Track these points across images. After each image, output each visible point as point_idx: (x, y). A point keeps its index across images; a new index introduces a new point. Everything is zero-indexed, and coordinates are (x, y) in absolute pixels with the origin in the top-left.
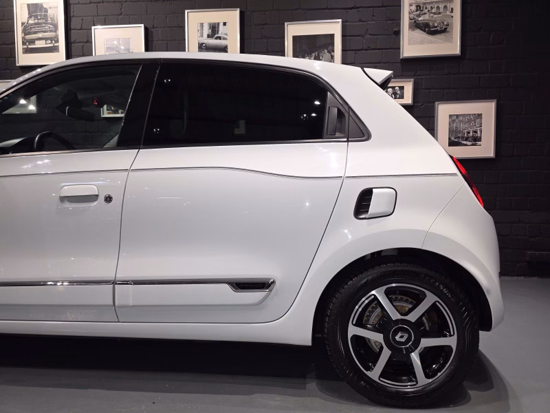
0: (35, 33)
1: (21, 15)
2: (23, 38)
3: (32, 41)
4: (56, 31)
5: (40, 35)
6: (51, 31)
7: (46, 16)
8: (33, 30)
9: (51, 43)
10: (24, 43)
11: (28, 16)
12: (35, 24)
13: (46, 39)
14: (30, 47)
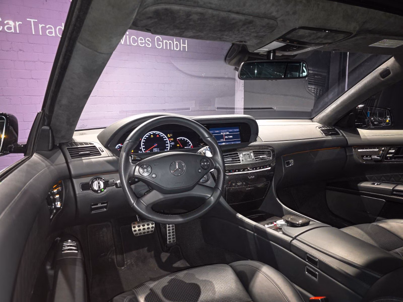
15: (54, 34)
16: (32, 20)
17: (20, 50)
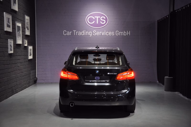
15: (80, 35)
16: (75, 31)
17: (71, 40)
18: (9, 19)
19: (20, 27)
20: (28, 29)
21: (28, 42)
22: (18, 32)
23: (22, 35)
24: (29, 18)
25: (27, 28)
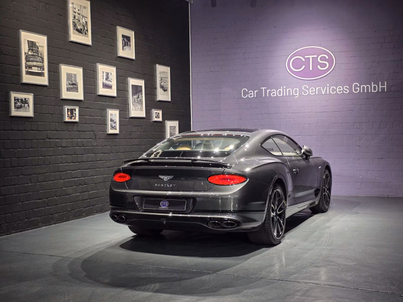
0: (32, 61)
1: (24, 48)
2: (25, 63)
3: (30, 67)
4: (43, 62)
5: (35, 64)
6: (40, 62)
7: (38, 51)
8: (31, 59)
9: (40, 70)
10: (26, 68)
11: (28, 49)
12: (32, 55)
13: (38, 67)
14: (29, 70)
17: (256, 108)
18: (107, 74)
19: (141, 86)
20: (165, 90)
21: (163, 114)
22: (136, 97)
23: (146, 100)
24: (169, 68)
25: (162, 87)
